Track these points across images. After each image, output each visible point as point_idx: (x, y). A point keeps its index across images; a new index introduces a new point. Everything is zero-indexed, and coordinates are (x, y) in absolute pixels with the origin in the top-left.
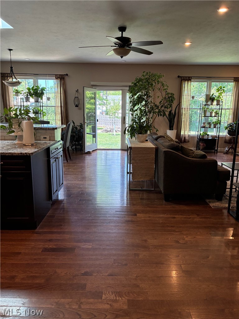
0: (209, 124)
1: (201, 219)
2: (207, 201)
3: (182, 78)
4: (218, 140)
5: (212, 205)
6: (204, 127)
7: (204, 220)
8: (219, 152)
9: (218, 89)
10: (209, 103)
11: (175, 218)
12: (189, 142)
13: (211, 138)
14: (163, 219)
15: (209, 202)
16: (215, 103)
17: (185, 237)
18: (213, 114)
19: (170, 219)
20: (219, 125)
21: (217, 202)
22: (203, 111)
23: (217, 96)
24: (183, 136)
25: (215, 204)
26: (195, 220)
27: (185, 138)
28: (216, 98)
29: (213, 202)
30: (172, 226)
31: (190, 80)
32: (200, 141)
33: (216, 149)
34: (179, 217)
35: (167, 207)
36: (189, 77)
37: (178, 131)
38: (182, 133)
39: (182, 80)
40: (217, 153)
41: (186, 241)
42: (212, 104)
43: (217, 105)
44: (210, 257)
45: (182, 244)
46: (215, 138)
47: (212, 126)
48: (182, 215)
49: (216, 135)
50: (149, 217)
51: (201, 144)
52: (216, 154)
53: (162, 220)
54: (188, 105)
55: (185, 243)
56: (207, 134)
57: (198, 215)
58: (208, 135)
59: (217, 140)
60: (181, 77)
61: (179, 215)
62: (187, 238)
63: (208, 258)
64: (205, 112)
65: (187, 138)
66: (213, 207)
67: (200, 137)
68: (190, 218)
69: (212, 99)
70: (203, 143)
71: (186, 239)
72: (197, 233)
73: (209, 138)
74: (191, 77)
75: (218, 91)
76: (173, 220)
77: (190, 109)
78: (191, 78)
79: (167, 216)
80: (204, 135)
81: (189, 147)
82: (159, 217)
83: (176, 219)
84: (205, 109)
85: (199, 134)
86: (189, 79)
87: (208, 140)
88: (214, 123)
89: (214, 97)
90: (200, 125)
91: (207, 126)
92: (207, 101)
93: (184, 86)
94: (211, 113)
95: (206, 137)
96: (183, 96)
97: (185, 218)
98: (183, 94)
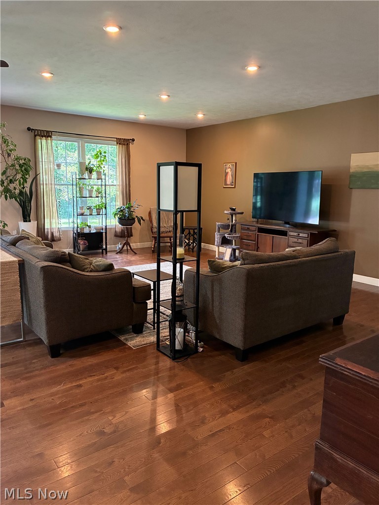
0: (89, 208)
1: (124, 375)
2: (122, 338)
3: (35, 133)
4: (106, 233)
5: (131, 343)
6: (82, 214)
7: (128, 374)
8: (110, 251)
9: (97, 154)
10: (86, 176)
11: (80, 386)
12: (60, 240)
13: (94, 231)
14: (60, 395)
15: (125, 339)
16: (94, 175)
17: (110, 418)
18: (94, 194)
19: (74, 391)
20: (104, 209)
21: (137, 336)
22: (78, 189)
23: (96, 165)
24: (49, 231)
25: (135, 342)
26: (116, 378)
27: (52, 234)
28: (95, 168)
29: (132, 339)
30: (81, 405)
31: (51, 137)
32: (79, 237)
33: (104, 247)
34: (87, 382)
35: (58, 368)
36: (48, 132)
37: (39, 223)
38: (47, 226)
39: (35, 136)
40: (106, 253)
41: (116, 426)
42: (90, 178)
43: (98, 179)
44: (162, 441)
45: (110, 434)
46: (101, 231)
47: (95, 212)
48: (91, 376)
49: (101, 225)
50: (32, 400)
51: (81, 242)
52: (104, 255)
53: (59, 398)
54: (51, 179)
55: (115, 432)
56: (88, 226)
57: (117, 368)
58: (90, 227)
59: (104, 234)
60: (33, 130)
61: (86, 378)
62: (115, 419)
63: (160, 443)
64: (81, 190)
65: (56, 234)
66: (133, 347)
67: (77, 230)
68: (106, 378)
69: (90, 171)
70: (84, 240)
71: (114, 421)
72: (127, 403)
73: (92, 232)
74: (51, 132)
75: (97, 157)
76: (78, 391)
77: (55, 185)
78: (52, 134)
79: (65, 387)
80: (84, 227)
81: (61, 248)
82: (52, 395)
83: (83, 388)
84: (80, 185)
85: (76, 226)
86: (47, 135)
87: (90, 234)
88: (96, 207)
89: (92, 166)
90: (75, 211)
91: (87, 212)
92: (82, 173)
93: (40, 146)
94: (91, 191)
95: (86, 231)
96: (41, 163)
97: (98, 380)
98: (41, 160)
